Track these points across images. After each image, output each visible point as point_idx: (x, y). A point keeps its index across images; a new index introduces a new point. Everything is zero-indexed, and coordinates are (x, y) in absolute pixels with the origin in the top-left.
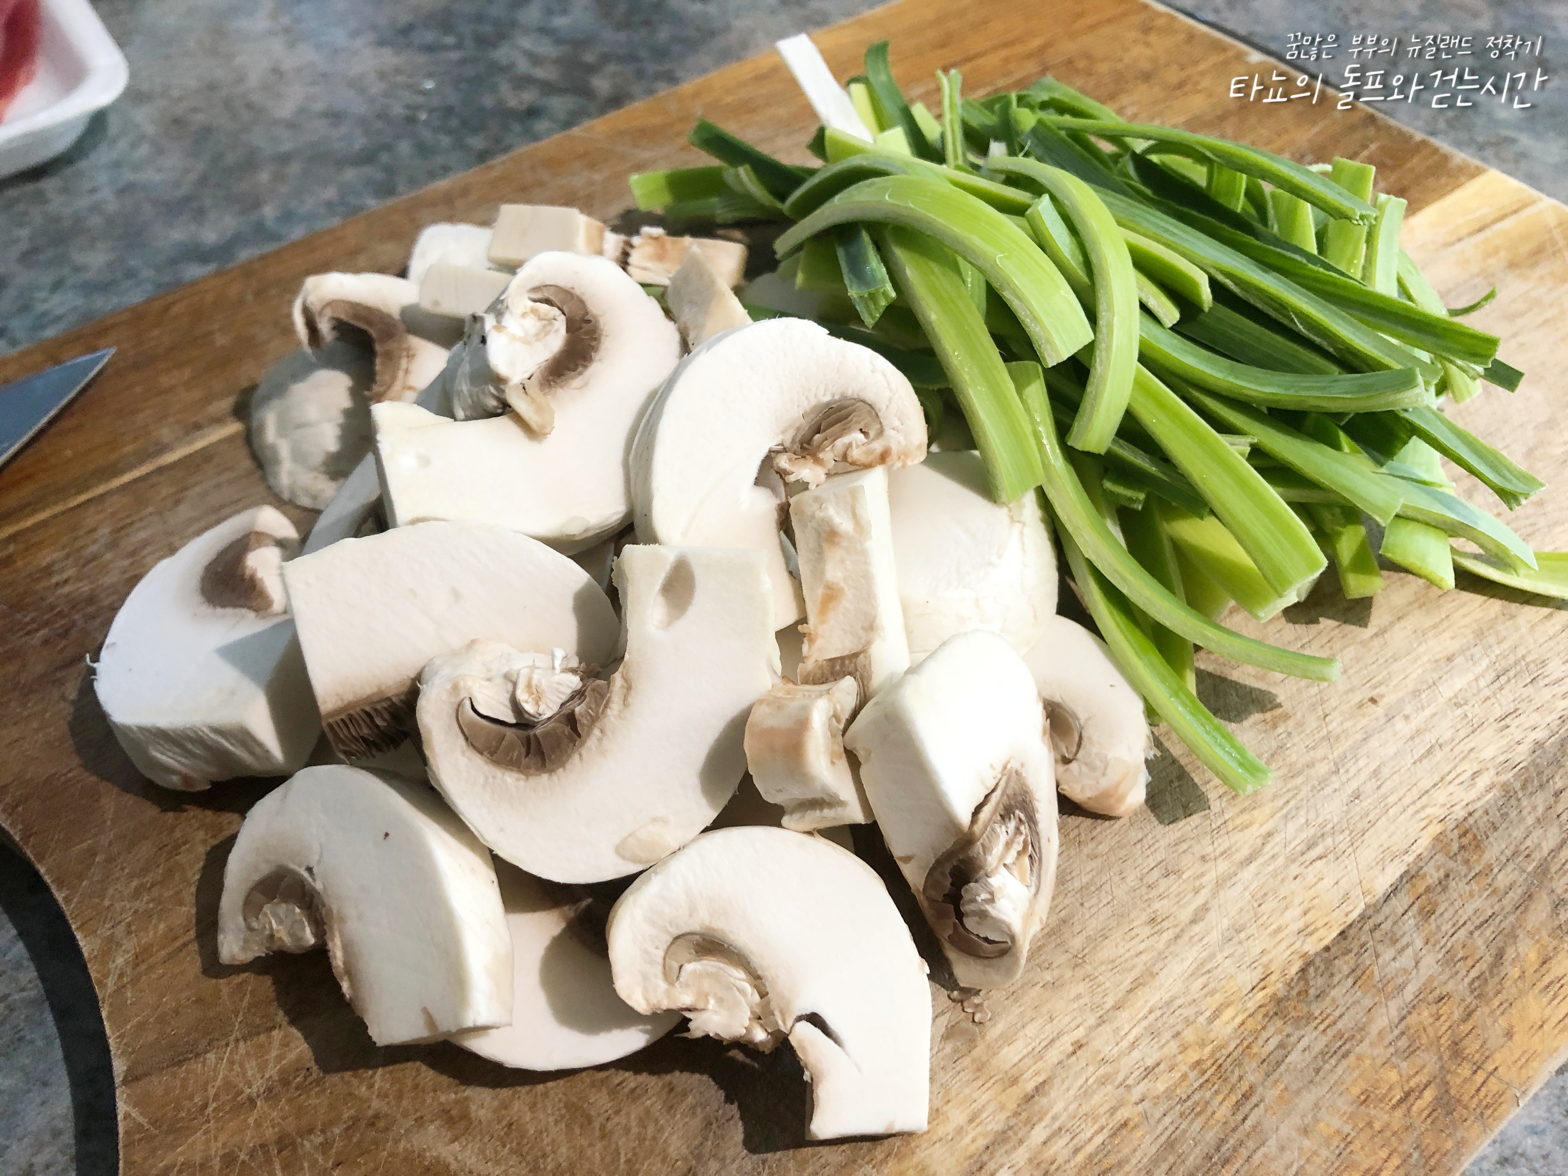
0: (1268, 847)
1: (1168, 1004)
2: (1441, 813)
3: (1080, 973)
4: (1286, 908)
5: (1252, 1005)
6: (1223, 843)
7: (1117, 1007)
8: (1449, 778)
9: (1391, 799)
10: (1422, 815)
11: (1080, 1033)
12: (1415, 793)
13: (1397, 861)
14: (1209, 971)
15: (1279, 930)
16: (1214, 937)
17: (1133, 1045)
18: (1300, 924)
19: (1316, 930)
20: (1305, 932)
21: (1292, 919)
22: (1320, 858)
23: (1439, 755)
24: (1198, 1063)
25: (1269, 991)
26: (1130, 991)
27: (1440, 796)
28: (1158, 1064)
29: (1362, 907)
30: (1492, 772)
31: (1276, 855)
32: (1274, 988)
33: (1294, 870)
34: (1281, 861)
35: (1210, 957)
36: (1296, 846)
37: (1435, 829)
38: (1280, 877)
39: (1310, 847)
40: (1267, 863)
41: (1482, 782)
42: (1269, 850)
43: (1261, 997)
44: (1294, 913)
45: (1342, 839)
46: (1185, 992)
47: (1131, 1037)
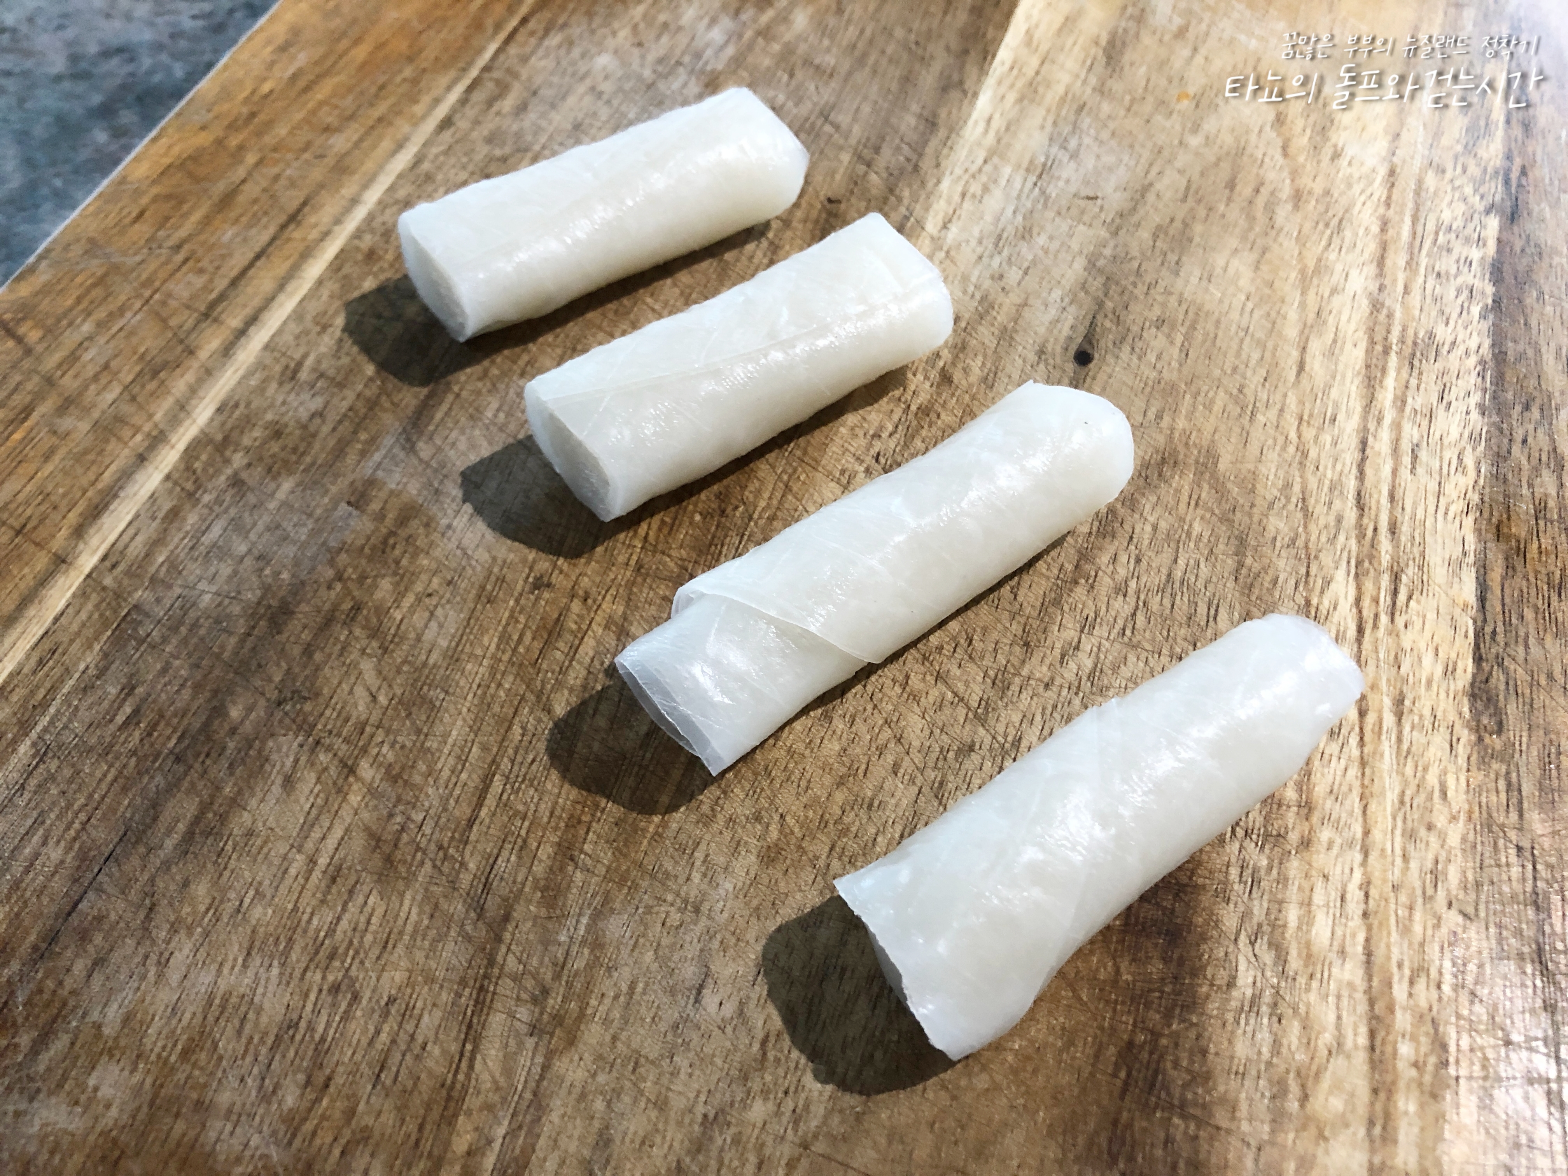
0: (1365, 613)
1: (1402, 803)
2: (1458, 506)
3: (1315, 818)
4: (1420, 659)
5: (1462, 761)
7: (1367, 833)
8: (1445, 471)
9: (1420, 514)
10: (1451, 514)
11: (1358, 876)
12: (1432, 500)
13: (1464, 566)
14: (1408, 752)
15: (1429, 683)
16: (1389, 720)
17: (1405, 857)
18: (1440, 667)
19: (1455, 663)
20: (1449, 671)
21: (1430, 667)
22: (1410, 598)
23: (1423, 455)
26: (1364, 812)
27: (1451, 490)
28: (1437, 862)
30: (1469, 449)
31: (1376, 616)
32: (1466, 736)
33: (1400, 621)
34: (1384, 619)
35: (1399, 740)
36: (1385, 599)
37: (1469, 522)
38: (1393, 632)
39: (1395, 593)
40: (1375, 626)
41: (1469, 462)
42: (1368, 614)
43: (1462, 750)
44: (1428, 659)
45: (1411, 571)
46: (1406, 783)
47: (1398, 851)
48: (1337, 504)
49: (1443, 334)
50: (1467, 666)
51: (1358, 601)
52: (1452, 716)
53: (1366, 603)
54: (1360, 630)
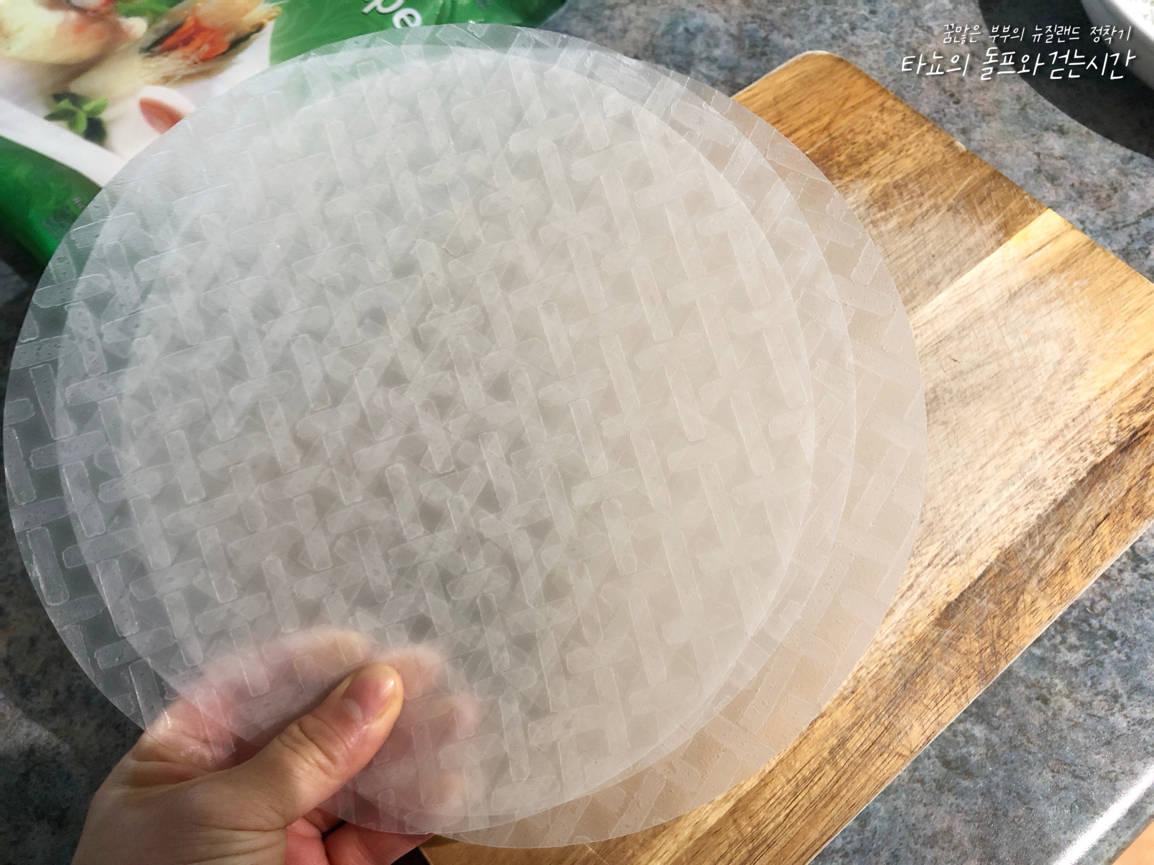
1: (899, 621)
2: (1000, 545)
4: (941, 584)
5: (928, 621)
6: (919, 560)
8: (1004, 531)
9: (982, 540)
10: (993, 546)
12: (991, 537)
13: (983, 565)
14: (914, 609)
15: (938, 593)
16: (915, 596)
17: (887, 637)
18: (946, 591)
19: (952, 592)
20: (948, 594)
21: (944, 588)
22: (955, 564)
23: (1002, 521)
24: (910, 642)
25: (935, 616)
27: (1001, 538)
28: (896, 643)
29: (969, 583)
30: (1021, 527)
31: (938, 564)
32: (936, 614)
33: (945, 570)
34: (940, 566)
35: (914, 603)
36: (946, 560)
37: (999, 552)
38: (939, 572)
39: (951, 560)
40: (935, 567)
41: (1017, 532)
42: (935, 562)
43: (932, 618)
44: (945, 586)
45: (963, 557)
46: (905, 617)
47: (886, 633)
48: (955, 522)
49: (1050, 482)
50: (956, 595)
51: (936, 556)
52: (937, 608)
53: (938, 558)
54: (929, 565)
